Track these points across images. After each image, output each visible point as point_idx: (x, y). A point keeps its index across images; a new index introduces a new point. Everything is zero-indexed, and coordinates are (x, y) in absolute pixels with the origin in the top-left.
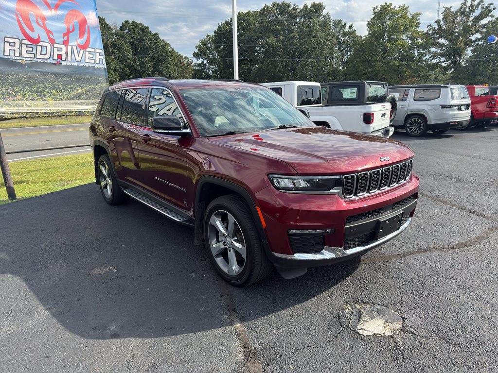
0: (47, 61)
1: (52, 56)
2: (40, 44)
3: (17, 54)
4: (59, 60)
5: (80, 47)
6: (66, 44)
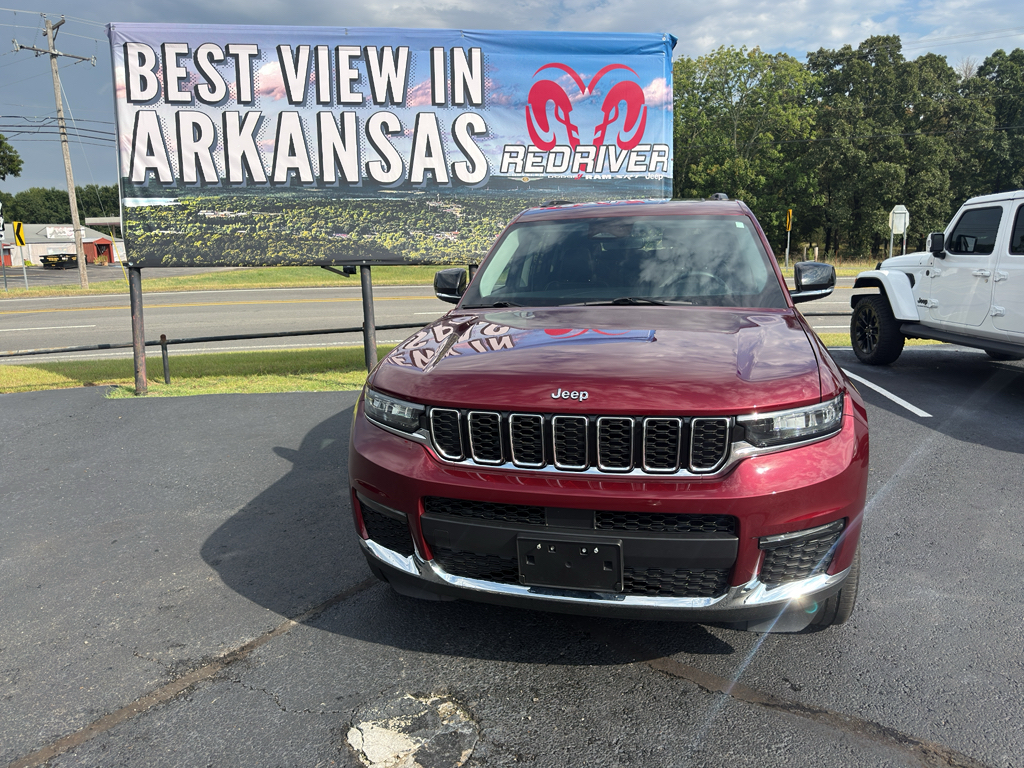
0: (561, 176)
1: (570, 167)
2: (555, 149)
3: (519, 169)
4: (581, 172)
5: (623, 145)
6: (598, 143)
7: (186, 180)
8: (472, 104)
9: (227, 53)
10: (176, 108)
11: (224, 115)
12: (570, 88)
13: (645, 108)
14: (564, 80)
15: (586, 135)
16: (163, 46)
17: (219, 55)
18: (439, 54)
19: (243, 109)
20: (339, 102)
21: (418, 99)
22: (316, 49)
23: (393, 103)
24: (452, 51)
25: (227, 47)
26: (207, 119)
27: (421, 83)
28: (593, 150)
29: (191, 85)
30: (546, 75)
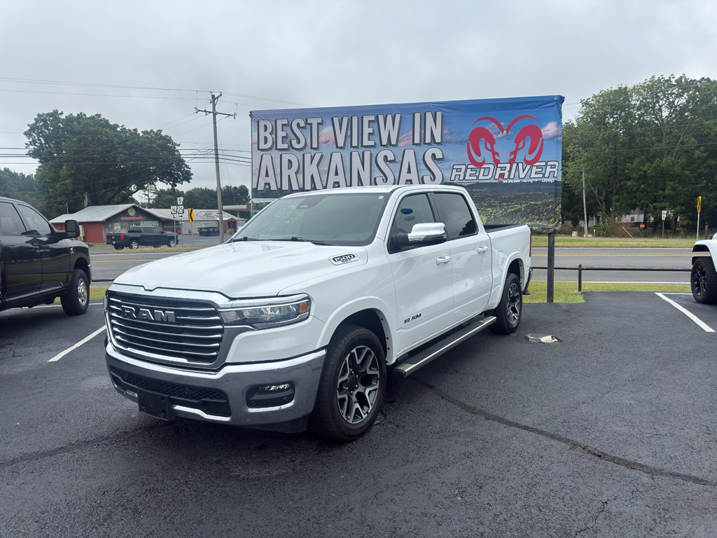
0: (486, 181)
1: (494, 176)
2: (485, 166)
3: (462, 178)
4: (500, 179)
5: (528, 163)
6: (511, 162)
7: (283, 189)
8: (435, 143)
9: (306, 123)
10: (280, 153)
11: (304, 155)
12: (495, 131)
13: (543, 140)
14: (491, 127)
16: (276, 121)
17: (302, 124)
18: (417, 116)
19: (313, 152)
20: (362, 146)
21: (405, 142)
22: (351, 118)
23: (391, 145)
24: (425, 114)
25: (307, 120)
26: (294, 157)
27: (407, 133)
28: (508, 166)
29: (288, 140)
30: (479, 125)
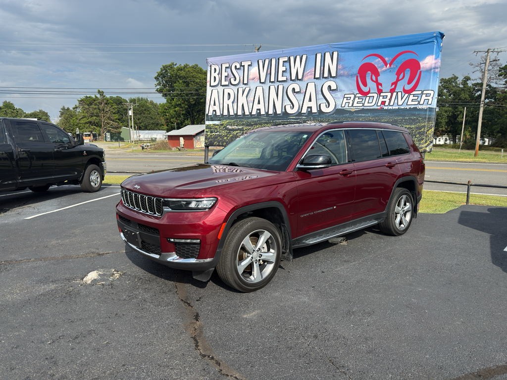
1: (376, 103)
4: (382, 106)
5: (406, 91)
6: (392, 91)
7: (224, 114)
8: (331, 77)
9: (241, 66)
10: (223, 88)
11: (238, 89)
12: (379, 65)
13: (421, 72)
14: (377, 62)
15: (386, 87)
16: (222, 65)
17: (238, 66)
18: (319, 56)
19: (244, 86)
20: (278, 81)
21: (308, 77)
22: (271, 60)
23: (298, 79)
24: (325, 54)
25: (241, 63)
26: (231, 90)
27: (310, 69)
28: (389, 95)
29: (229, 79)
30: (367, 60)
